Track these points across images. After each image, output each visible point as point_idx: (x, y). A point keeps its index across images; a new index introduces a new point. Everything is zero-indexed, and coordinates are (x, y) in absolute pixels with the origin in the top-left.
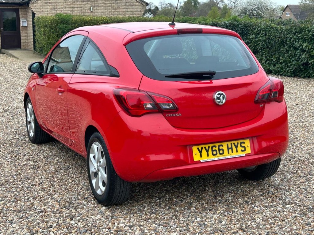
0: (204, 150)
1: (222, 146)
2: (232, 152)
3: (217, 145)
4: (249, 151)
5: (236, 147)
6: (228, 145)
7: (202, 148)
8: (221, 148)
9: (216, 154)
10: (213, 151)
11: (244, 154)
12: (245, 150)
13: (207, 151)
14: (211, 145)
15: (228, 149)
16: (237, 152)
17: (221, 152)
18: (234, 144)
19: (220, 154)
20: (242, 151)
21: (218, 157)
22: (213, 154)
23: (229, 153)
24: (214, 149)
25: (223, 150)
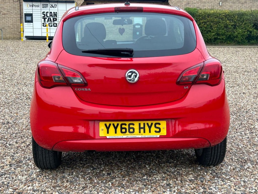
0: (112, 127)
1: (133, 124)
2: (144, 132)
3: (127, 123)
4: (164, 132)
5: (150, 128)
6: (140, 124)
7: (110, 125)
8: (131, 126)
9: (126, 132)
10: (122, 128)
11: (158, 135)
12: (159, 132)
13: (116, 128)
14: (120, 123)
15: (140, 128)
16: (150, 132)
17: (131, 130)
19: (130, 132)
20: (156, 132)
21: (127, 135)
22: (122, 132)
23: (140, 132)
24: (123, 126)
25: (133, 129)
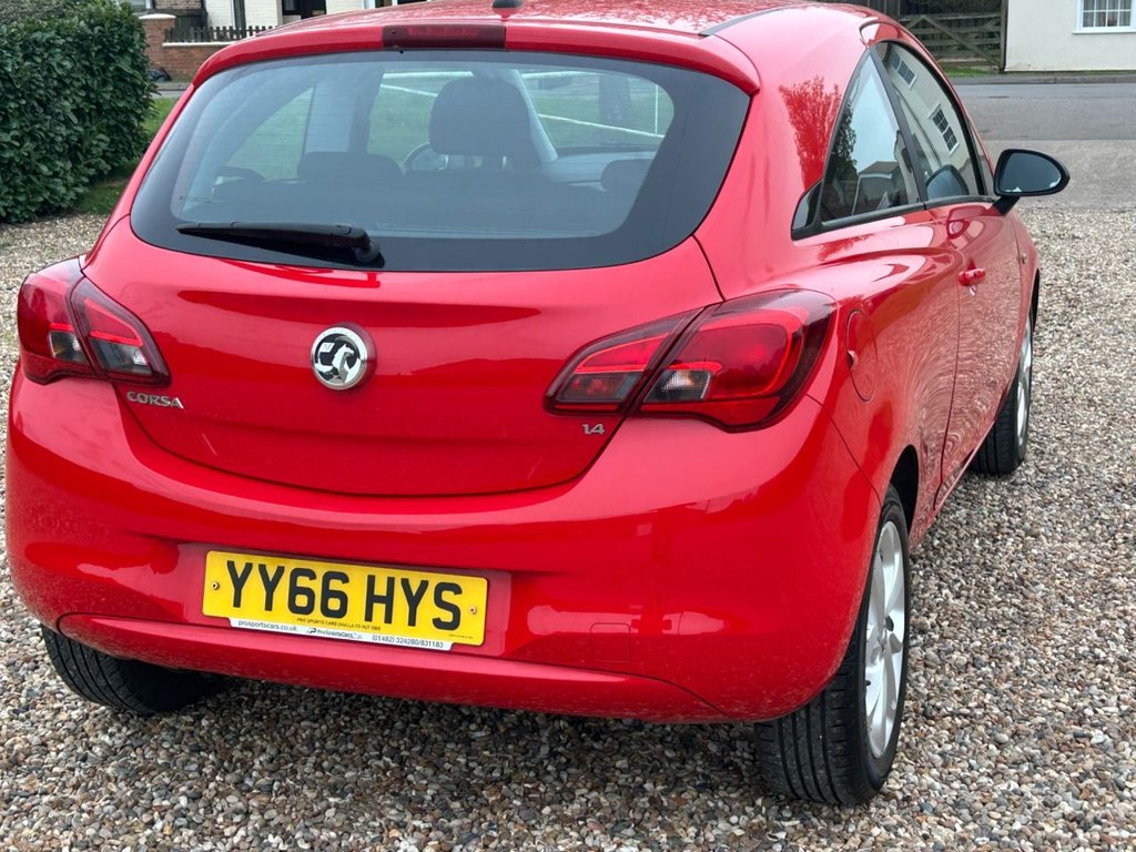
0: (255, 573)
1: (344, 579)
2: (388, 619)
3: (321, 568)
4: (472, 631)
5: (414, 601)
6: (371, 580)
7: (249, 567)
8: (335, 585)
9: (308, 610)
10: (295, 591)
11: (445, 641)
12: (454, 625)
13: (270, 586)
14: (290, 565)
15: (372, 598)
16: (412, 622)
17: (334, 604)
18: (405, 583)
19: (326, 612)
20: (438, 623)
21: (314, 625)
22: (293, 607)
23: (369, 617)
24: (303, 582)
25: (343, 597)
